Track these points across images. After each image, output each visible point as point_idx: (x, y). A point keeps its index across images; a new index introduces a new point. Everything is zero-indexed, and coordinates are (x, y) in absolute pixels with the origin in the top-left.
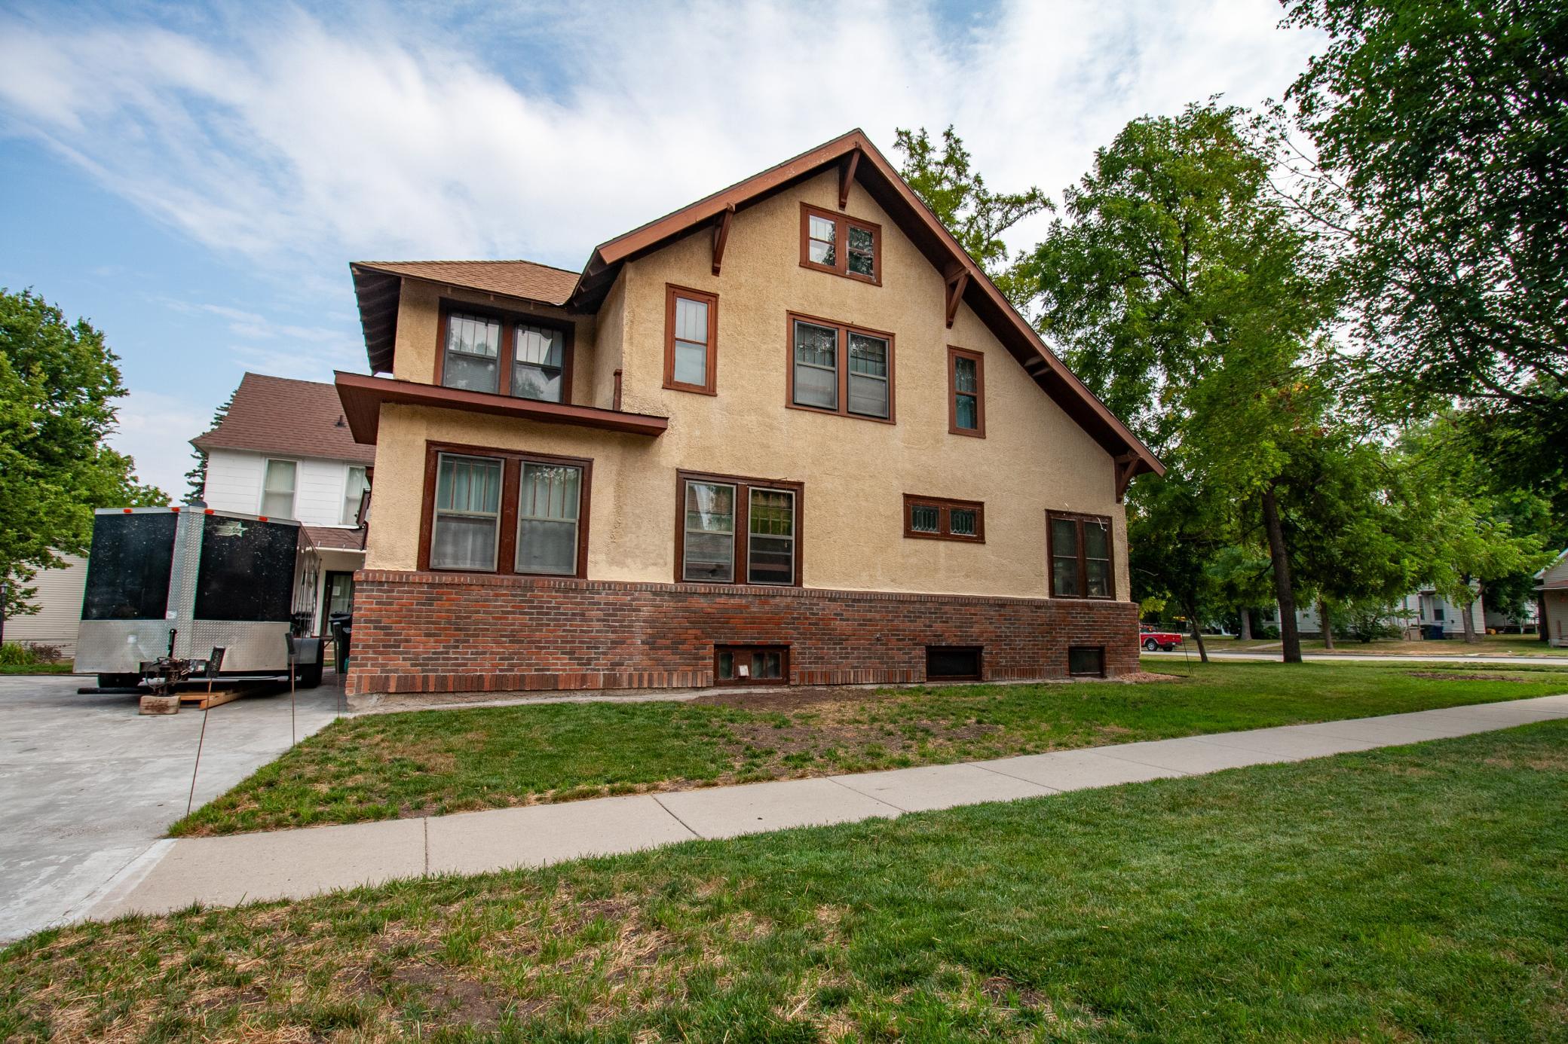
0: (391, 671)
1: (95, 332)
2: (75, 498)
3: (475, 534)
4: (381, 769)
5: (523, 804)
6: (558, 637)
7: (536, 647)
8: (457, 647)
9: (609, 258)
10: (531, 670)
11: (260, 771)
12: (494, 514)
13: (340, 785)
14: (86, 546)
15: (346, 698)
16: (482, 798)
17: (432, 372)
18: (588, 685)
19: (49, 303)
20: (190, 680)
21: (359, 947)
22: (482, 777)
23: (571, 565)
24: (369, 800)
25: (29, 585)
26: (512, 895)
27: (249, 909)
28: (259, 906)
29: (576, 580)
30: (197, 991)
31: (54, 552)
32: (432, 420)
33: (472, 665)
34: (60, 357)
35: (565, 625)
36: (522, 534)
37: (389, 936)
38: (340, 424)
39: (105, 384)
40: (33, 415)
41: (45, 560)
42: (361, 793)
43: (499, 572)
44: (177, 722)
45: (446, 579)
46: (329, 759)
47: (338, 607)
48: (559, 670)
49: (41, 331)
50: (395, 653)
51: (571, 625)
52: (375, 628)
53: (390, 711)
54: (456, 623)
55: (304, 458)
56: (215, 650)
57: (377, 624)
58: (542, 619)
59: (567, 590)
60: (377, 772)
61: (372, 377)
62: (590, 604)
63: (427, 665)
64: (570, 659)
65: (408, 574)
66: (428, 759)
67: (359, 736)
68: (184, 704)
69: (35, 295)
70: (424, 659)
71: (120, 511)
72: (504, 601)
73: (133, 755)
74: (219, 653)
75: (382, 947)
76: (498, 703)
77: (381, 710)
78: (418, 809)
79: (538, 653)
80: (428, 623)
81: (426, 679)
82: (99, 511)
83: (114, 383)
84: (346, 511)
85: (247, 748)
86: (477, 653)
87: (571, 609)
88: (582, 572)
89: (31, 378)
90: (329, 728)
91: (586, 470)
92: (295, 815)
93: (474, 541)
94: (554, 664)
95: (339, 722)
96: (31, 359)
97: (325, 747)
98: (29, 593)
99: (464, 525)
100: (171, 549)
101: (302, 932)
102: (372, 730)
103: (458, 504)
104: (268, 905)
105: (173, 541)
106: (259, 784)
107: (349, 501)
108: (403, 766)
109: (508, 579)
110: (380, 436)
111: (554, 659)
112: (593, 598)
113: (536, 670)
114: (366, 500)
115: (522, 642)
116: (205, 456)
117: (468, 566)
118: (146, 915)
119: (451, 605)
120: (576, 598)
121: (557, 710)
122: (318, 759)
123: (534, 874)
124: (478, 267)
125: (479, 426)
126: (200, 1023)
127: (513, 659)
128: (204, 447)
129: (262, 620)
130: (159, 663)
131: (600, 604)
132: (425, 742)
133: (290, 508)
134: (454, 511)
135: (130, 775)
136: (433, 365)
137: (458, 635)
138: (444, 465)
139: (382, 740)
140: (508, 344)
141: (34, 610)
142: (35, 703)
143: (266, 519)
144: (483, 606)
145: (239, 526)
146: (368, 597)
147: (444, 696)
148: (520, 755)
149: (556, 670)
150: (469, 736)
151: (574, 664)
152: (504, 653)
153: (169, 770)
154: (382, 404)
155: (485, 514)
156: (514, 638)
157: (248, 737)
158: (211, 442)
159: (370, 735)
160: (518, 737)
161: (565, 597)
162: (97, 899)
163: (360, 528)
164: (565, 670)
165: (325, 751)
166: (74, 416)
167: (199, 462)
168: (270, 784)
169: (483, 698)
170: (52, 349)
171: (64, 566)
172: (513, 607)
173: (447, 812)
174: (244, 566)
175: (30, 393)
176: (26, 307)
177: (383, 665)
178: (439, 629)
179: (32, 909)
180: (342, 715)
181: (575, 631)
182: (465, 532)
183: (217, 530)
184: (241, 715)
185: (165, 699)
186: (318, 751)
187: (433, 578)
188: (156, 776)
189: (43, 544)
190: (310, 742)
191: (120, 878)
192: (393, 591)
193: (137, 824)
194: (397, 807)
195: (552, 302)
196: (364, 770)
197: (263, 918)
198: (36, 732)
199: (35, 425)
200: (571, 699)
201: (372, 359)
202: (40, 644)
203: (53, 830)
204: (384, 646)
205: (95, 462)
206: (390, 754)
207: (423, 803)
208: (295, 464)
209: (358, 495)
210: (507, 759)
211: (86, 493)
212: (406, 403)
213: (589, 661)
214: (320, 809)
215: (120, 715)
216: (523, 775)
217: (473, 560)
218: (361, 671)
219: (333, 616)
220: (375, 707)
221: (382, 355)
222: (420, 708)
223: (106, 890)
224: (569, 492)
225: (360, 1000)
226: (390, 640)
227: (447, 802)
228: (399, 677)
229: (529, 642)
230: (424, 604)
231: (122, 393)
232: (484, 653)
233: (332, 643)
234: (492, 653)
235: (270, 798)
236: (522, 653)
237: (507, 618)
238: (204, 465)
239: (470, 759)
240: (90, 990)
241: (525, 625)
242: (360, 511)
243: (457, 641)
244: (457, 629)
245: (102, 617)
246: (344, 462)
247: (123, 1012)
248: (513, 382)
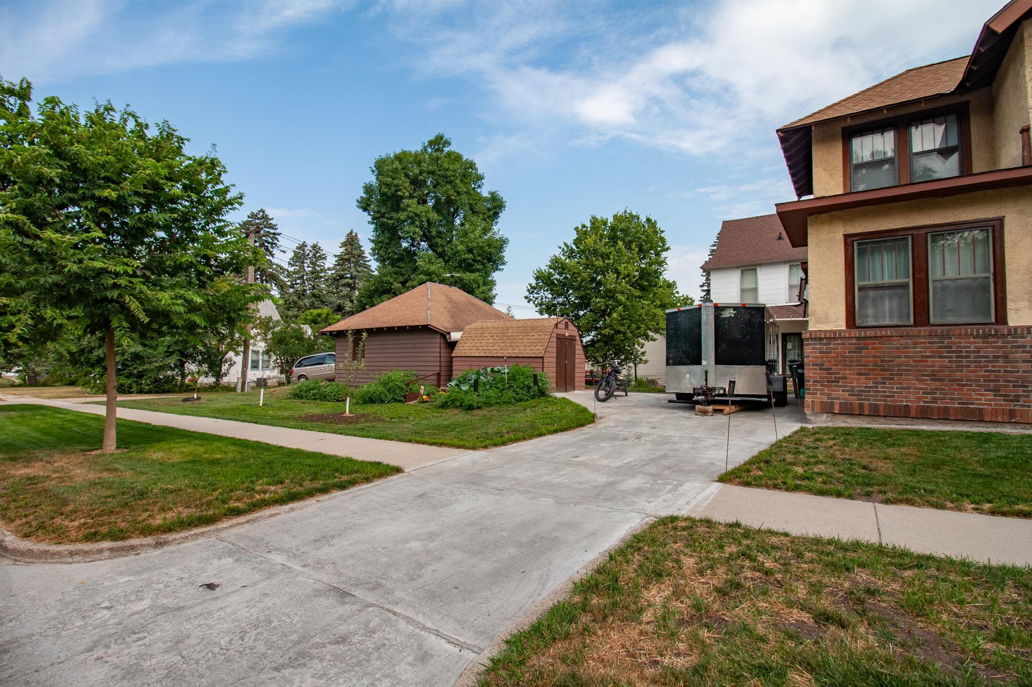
0: (834, 398)
1: (653, 221)
2: (655, 306)
3: (890, 297)
4: (836, 464)
5: (960, 510)
6: (980, 376)
7: (958, 385)
8: (885, 383)
9: (999, 28)
10: (954, 403)
11: (760, 453)
12: (906, 280)
13: (810, 469)
14: (662, 329)
15: (805, 414)
16: (921, 498)
17: (842, 184)
18: (1018, 419)
19: (634, 213)
20: (716, 398)
21: (839, 577)
22: (918, 482)
23: (989, 314)
24: (831, 483)
25: (643, 350)
26: (959, 579)
27: (766, 532)
28: (771, 532)
29: (995, 327)
30: (745, 570)
31: (650, 333)
32: (845, 220)
33: (898, 397)
34: (641, 238)
35: (987, 366)
36: (934, 293)
37: (858, 577)
38: (780, 238)
39: (660, 246)
40: (635, 269)
41: (647, 337)
42: (824, 477)
43: (916, 324)
44: (713, 420)
45: (870, 333)
46: (801, 452)
47: (793, 355)
48: (983, 404)
49: (633, 228)
50: (836, 386)
51: (993, 366)
52: (820, 369)
53: (836, 426)
54: (881, 366)
55: (760, 265)
56: (731, 382)
57: (821, 366)
58: (962, 362)
59: (985, 336)
60: (834, 465)
61: (799, 201)
62: (1013, 347)
63: (861, 395)
64: (995, 395)
65: (840, 332)
66: (871, 462)
67: (817, 440)
68: (715, 411)
69: (628, 211)
70: (858, 391)
71: (676, 310)
72: (922, 348)
73: (696, 436)
74: (732, 383)
75: (854, 582)
76: (925, 427)
77: (830, 424)
78: (867, 496)
79: (961, 390)
80: (859, 365)
81: (861, 405)
82: (667, 311)
83: (664, 245)
84: (790, 294)
85: (752, 438)
86: (902, 388)
87: (993, 352)
88: (1001, 318)
89: (633, 252)
90: (796, 432)
91: (997, 228)
92: (785, 483)
93: (890, 304)
94: (977, 399)
95: (802, 429)
96: (631, 242)
97: (796, 444)
98: (643, 353)
99: (880, 292)
100: (700, 327)
101: (799, 556)
102: (826, 437)
103: (874, 276)
104: (776, 533)
105: (700, 323)
106: (761, 461)
107: (791, 287)
108: (852, 464)
109: (924, 330)
110: (809, 240)
111: (976, 395)
112: (1017, 342)
113: (959, 403)
114: (803, 284)
115: (944, 380)
116: (708, 274)
117: (887, 322)
118: (714, 520)
119: (876, 352)
120: (997, 342)
121: (986, 438)
122: (794, 451)
123: (979, 568)
124: (870, 93)
125: (886, 213)
126: (749, 588)
127: (935, 393)
128: (707, 269)
129: (750, 364)
130: (702, 388)
131: (1025, 347)
132: (866, 450)
133: (756, 297)
134: (871, 282)
135: (696, 446)
136: (842, 179)
137: (883, 375)
138: (859, 249)
139: (834, 445)
140: (903, 143)
141: (646, 362)
142: (653, 406)
143: (745, 305)
144: (904, 352)
145: (732, 311)
146: (813, 349)
147: (877, 418)
148: (951, 471)
149: (981, 404)
150: (903, 450)
151: (1000, 400)
152: (926, 388)
153: (713, 445)
154: (809, 218)
155: (899, 281)
156: (934, 377)
157: (751, 433)
158: (710, 266)
159: (825, 440)
160: (947, 456)
161: (984, 343)
162: (691, 506)
163: (802, 303)
164: (990, 405)
165: (797, 446)
166: (650, 266)
167: (705, 278)
168: (767, 462)
169: (911, 423)
170: (638, 235)
171: (654, 340)
172: (931, 352)
173: (891, 502)
174: (736, 334)
175: (633, 258)
176: (626, 218)
177: (828, 394)
178: (868, 370)
179: (665, 504)
180: (804, 425)
181: (999, 371)
182: (882, 298)
183: (721, 314)
184: (745, 419)
185: (706, 408)
186: (792, 446)
187: (860, 334)
188: (708, 448)
189: (645, 330)
190: (786, 439)
191: (700, 498)
192: (830, 344)
193: (702, 471)
194: (851, 491)
195: (942, 92)
196: (824, 463)
197: (774, 540)
198: (655, 420)
199: (636, 273)
200: (999, 430)
201: (797, 189)
202: (650, 378)
203: (669, 468)
204: (828, 382)
205: (660, 287)
206: (841, 455)
207: (871, 492)
208: (756, 269)
209: (797, 282)
210: (939, 472)
211: (659, 303)
212: (825, 212)
213: (1017, 398)
214: (798, 482)
215: (687, 414)
216: (957, 487)
217: (891, 317)
218: (813, 398)
219: (789, 361)
220: (825, 422)
221: (803, 183)
222: (859, 426)
223: (694, 503)
224: (979, 250)
225: (843, 612)
226: (831, 378)
227: (890, 495)
228: (840, 403)
229: (950, 380)
230: (854, 352)
231: (668, 249)
232: (909, 388)
233: (791, 379)
234: (915, 388)
235: (768, 470)
236: (944, 389)
237: (927, 361)
238: (708, 279)
239: (906, 467)
240: (695, 551)
241: (945, 367)
242: (800, 293)
243: (884, 379)
244: (882, 370)
245: (674, 364)
246: (785, 262)
247: (711, 568)
248: (911, 173)
